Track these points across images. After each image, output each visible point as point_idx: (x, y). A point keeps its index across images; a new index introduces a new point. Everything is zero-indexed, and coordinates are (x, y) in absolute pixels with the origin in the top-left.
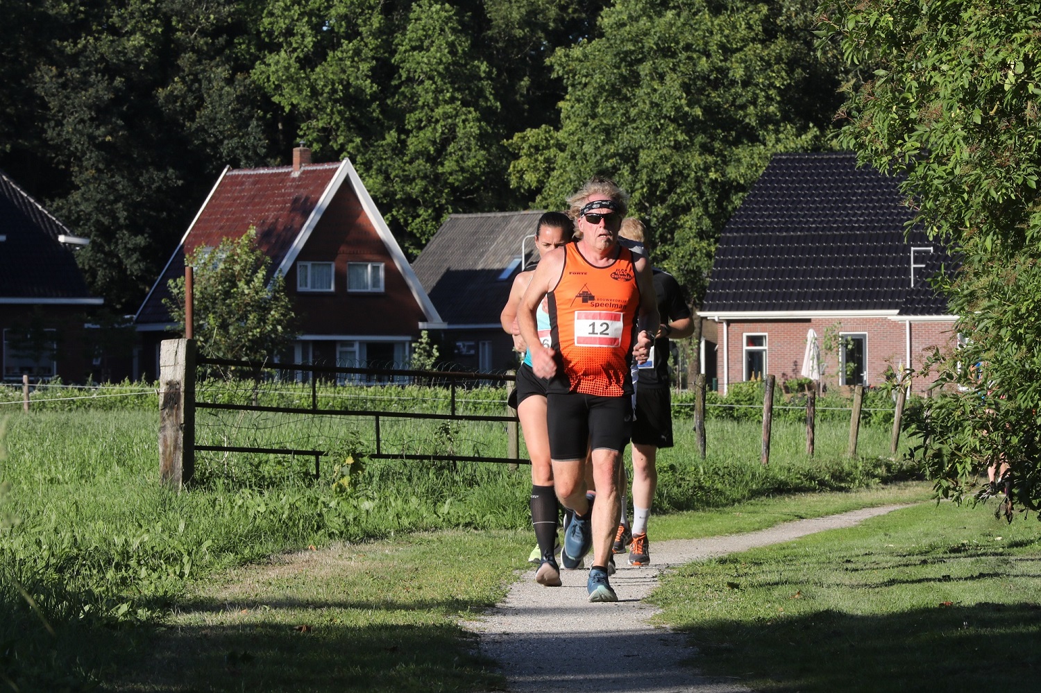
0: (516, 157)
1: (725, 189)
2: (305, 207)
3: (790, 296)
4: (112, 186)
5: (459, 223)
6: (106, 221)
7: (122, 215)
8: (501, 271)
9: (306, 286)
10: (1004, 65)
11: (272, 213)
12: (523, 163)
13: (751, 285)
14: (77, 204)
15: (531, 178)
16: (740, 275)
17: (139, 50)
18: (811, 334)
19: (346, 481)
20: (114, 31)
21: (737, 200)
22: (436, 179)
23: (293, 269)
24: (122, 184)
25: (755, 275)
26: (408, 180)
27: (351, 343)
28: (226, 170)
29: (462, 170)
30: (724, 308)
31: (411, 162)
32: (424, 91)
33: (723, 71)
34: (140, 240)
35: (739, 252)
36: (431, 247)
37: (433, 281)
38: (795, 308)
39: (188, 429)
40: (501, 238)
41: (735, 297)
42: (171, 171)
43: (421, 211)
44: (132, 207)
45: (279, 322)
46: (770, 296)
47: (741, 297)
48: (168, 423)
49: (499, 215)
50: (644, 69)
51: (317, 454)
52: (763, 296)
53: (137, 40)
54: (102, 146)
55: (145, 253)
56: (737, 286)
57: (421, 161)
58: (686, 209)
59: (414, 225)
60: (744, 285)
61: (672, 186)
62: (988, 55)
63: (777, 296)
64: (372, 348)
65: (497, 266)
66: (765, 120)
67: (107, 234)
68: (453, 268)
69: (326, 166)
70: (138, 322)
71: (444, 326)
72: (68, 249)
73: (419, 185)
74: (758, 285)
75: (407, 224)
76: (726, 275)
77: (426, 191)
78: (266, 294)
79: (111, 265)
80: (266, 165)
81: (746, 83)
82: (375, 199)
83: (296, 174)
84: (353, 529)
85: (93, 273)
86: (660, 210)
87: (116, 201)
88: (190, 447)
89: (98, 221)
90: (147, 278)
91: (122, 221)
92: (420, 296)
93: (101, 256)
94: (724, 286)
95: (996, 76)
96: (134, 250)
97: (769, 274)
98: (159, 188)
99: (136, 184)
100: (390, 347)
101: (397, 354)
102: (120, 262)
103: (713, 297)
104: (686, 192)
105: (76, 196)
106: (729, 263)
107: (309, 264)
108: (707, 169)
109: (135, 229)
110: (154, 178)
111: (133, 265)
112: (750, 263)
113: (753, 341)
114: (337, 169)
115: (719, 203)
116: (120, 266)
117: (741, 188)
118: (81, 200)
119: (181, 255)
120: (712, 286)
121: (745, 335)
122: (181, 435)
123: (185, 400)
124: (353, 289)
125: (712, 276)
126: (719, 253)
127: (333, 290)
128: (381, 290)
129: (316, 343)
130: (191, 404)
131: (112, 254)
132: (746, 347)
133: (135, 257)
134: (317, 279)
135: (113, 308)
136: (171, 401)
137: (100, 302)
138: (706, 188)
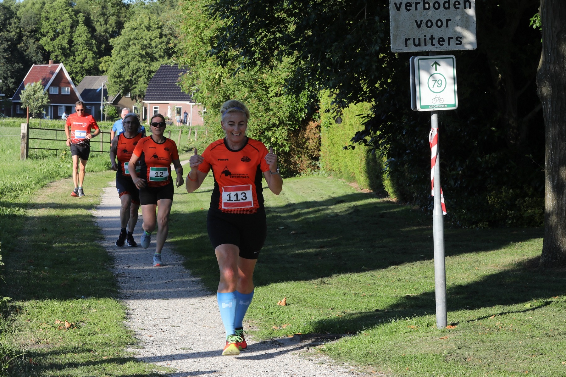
0: (101, 63)
1: (150, 72)
2: (52, 73)
3: (164, 98)
4: (7, 68)
5: (88, 78)
6: (5, 75)
7: (9, 74)
8: (97, 89)
9: (52, 92)
10: (216, 73)
11: (44, 75)
12: (103, 64)
13: (155, 95)
15: (104, 69)
16: (153, 92)
17: (14, 36)
18: (169, 107)
19: (63, 157)
20: (8, 31)
21: (153, 75)
22: (82, 67)
23: (49, 89)
24: (10, 67)
25: (156, 93)
26: (76, 68)
27: (62, 106)
28: (33, 65)
29: (89, 65)
30: (149, 100)
31: (76, 63)
32: (80, 47)
33: (150, 45)
34: (13, 80)
35: (153, 87)
36: (81, 83)
37: (81, 92)
38: (165, 100)
39: (27, 144)
40: (97, 82)
41: (151, 98)
42: (20, 64)
43: (79, 75)
44: (12, 72)
45: (46, 102)
46: (159, 98)
47: (153, 98)
48: (23, 142)
49: (97, 76)
50: (131, 43)
51: (57, 150)
52: (158, 98)
53: (14, 33)
54: (5, 58)
55: (14, 83)
56: (152, 95)
57: (79, 63)
58: (141, 77)
59: (77, 78)
60: (154, 95)
61: (137, 71)
62: (213, 71)
63: (161, 98)
64: (67, 107)
65: (96, 88)
66: (160, 56)
67: (5, 78)
68: (86, 88)
69: (57, 65)
70: (13, 100)
73: (79, 69)
74: (157, 95)
75: (75, 78)
76: (150, 92)
77: (80, 70)
79: (6, 86)
80: (42, 64)
81: (156, 47)
82: (69, 73)
83: (50, 66)
84: (66, 175)
85: (2, 87)
86: (135, 77)
87: (8, 71)
88: (28, 148)
89: (4, 76)
90: (14, 89)
91: (9, 76)
92: (78, 94)
93: (4, 83)
94: (149, 95)
95: (214, 75)
96: (12, 82)
97: (159, 93)
98: (17, 68)
99: (12, 67)
100: (71, 107)
101: (72, 108)
103: (146, 98)
104: (141, 73)
106: (150, 90)
107: (52, 87)
108: (146, 67)
109: (12, 78)
110: (16, 65)
111: (11, 86)
112: (155, 90)
113: (155, 108)
114: (58, 66)
115: (148, 75)
116: (9, 86)
117: (153, 72)
119: (23, 84)
120: (147, 95)
121: (154, 107)
122: (26, 145)
123: (27, 137)
124: (63, 93)
125: (147, 92)
126: (148, 87)
127: (58, 93)
128: (69, 93)
129: (54, 106)
130: (28, 138)
131: (7, 83)
132: (154, 110)
133: (12, 84)
134: (54, 91)
135: (7, 96)
136: (23, 137)
137: (4, 95)
138: (146, 71)
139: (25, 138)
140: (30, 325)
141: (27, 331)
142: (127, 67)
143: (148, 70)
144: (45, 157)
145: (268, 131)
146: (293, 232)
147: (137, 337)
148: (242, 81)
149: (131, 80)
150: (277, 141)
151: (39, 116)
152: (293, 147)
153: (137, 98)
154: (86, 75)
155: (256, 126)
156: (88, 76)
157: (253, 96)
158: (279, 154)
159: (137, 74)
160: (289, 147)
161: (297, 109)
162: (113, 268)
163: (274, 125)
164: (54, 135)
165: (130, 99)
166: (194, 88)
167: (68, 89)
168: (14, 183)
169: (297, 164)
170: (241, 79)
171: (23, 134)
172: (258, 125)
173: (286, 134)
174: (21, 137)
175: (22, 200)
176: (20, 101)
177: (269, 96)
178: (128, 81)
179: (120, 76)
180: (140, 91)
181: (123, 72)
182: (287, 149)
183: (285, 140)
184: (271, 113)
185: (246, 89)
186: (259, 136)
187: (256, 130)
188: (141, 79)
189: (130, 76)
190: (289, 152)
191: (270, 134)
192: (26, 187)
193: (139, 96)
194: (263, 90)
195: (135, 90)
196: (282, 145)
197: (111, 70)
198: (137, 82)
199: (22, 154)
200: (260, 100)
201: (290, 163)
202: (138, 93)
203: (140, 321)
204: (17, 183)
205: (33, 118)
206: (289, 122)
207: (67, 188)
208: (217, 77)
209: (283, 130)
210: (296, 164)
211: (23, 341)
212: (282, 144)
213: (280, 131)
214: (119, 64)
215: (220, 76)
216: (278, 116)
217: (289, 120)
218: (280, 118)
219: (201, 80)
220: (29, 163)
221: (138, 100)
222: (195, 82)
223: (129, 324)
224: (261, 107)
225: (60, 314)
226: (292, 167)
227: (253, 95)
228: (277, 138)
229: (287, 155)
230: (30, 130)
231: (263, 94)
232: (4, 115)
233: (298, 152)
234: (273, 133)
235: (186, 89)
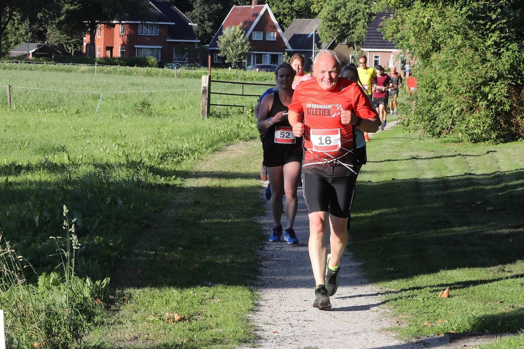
0: (313, 4)
1: (371, 15)
2: (256, 15)
4: (204, 9)
5: (297, 21)
6: (202, 18)
7: (206, 16)
8: (308, 35)
9: (254, 38)
10: (424, 17)
11: (246, 17)
12: (314, 6)
13: (376, 42)
14: (194, 13)
15: (316, 10)
16: (373, 39)
18: (392, 56)
19: (250, 115)
21: (374, 17)
22: (291, 9)
23: (251, 34)
24: (207, 9)
25: (377, 39)
26: (284, 9)
27: (266, 54)
28: (234, 6)
29: (298, 6)
30: (368, 48)
31: (285, 4)
34: (211, 24)
35: (373, 33)
36: (289, 28)
37: (290, 38)
38: (388, 48)
39: (209, 99)
40: (308, 26)
41: (371, 45)
42: (219, 5)
43: (287, 17)
44: (209, 15)
45: (247, 49)
46: (381, 45)
47: (373, 45)
48: (203, 98)
49: (308, 19)
51: (243, 107)
52: (379, 45)
55: (212, 27)
56: (372, 42)
57: (287, 3)
58: (360, 20)
59: (285, 21)
60: (374, 42)
61: (356, 14)
62: (420, 14)
63: (383, 45)
64: (272, 55)
65: (307, 33)
67: (202, 21)
68: (296, 33)
69: (261, 6)
70: (209, 47)
71: (292, 50)
72: (191, 26)
73: (287, 10)
74: (378, 42)
75: (283, 21)
76: (369, 39)
77: (289, 12)
78: (244, 41)
79: (203, 30)
80: (245, 5)
82: (275, 15)
83: (253, 8)
84: (247, 137)
85: (198, 32)
86: (352, 20)
87: (205, 13)
88: (209, 104)
89: (200, 18)
90: (212, 34)
91: (206, 18)
92: (286, 40)
93: (200, 27)
94: (368, 42)
95: (422, 19)
96: (209, 26)
97: (381, 39)
98: (216, 9)
99: (210, 8)
100: (277, 55)
101: (279, 57)
102: (206, 29)
103: (365, 45)
104: (360, 15)
105: (194, 11)
106: (370, 36)
107: (256, 32)
108: (366, 8)
109: (210, 20)
110: (215, 6)
111: (209, 30)
112: (376, 36)
113: (376, 57)
114: (263, 7)
115: (369, 19)
116: (206, 31)
117: (374, 15)
118: (196, 12)
119: (222, 29)
120: (366, 42)
121: (374, 55)
122: (207, 101)
123: (208, 92)
124: (267, 39)
125: (366, 39)
126: (368, 32)
127: (262, 39)
128: (275, 40)
129: (257, 54)
130: (210, 93)
131: (203, 27)
132: (374, 59)
133: (210, 28)
134: (258, 36)
135: (203, 43)
136: (204, 92)
137: (199, 41)
138: (365, 14)
139: (206, 92)
140: (135, 317)
141: (129, 324)
142: (343, 9)
143: (367, 13)
144: (227, 115)
145: (484, 86)
146: (490, 208)
147: (258, 333)
148: (454, 26)
149: (348, 24)
150: (495, 98)
151: (240, 66)
152: (515, 105)
153: (355, 45)
154: (297, 18)
155: (470, 80)
156: (299, 20)
157: (467, 45)
158: (498, 114)
159: (356, 17)
160: (510, 106)
161: (520, 61)
162: (261, 249)
163: (492, 79)
164: (241, 90)
165: (347, 46)
166: (399, 35)
167: (274, 34)
168: (180, 146)
169: (520, 126)
170: (453, 24)
171: (204, 87)
172: (473, 79)
173: (506, 90)
174: (202, 92)
175: (184, 167)
176: (217, 49)
177: (487, 44)
178: (344, 25)
179: (335, 19)
180: (358, 37)
181: (339, 15)
182: (507, 108)
183: (504, 96)
184: (489, 64)
185: (460, 37)
186: (474, 92)
187: (470, 84)
188: (360, 23)
189: (347, 19)
190: (510, 111)
191: (487, 89)
192: (193, 152)
193: (358, 43)
194: (479, 37)
195: (353, 35)
196: (501, 103)
197: (324, 13)
198: (355, 26)
199: (203, 112)
200: (476, 50)
201: (511, 125)
202: (356, 40)
203: (269, 314)
204: (185, 146)
205: (232, 68)
206: (510, 76)
207: (242, 152)
208: (425, 21)
209: (503, 85)
210: (518, 126)
211: (119, 336)
212: (501, 101)
213: (499, 86)
214: (333, 5)
215: (429, 21)
216: (496, 69)
217: (509, 73)
218: (498, 71)
219: (406, 26)
220: (209, 122)
221: (356, 48)
222: (400, 28)
223: (255, 317)
224: (476, 57)
225: (175, 304)
226: (513, 129)
227: (467, 43)
228: (495, 95)
229: (508, 115)
230: (212, 83)
231: (479, 43)
232: (199, 65)
233: (520, 111)
234: (491, 88)
235: (390, 36)
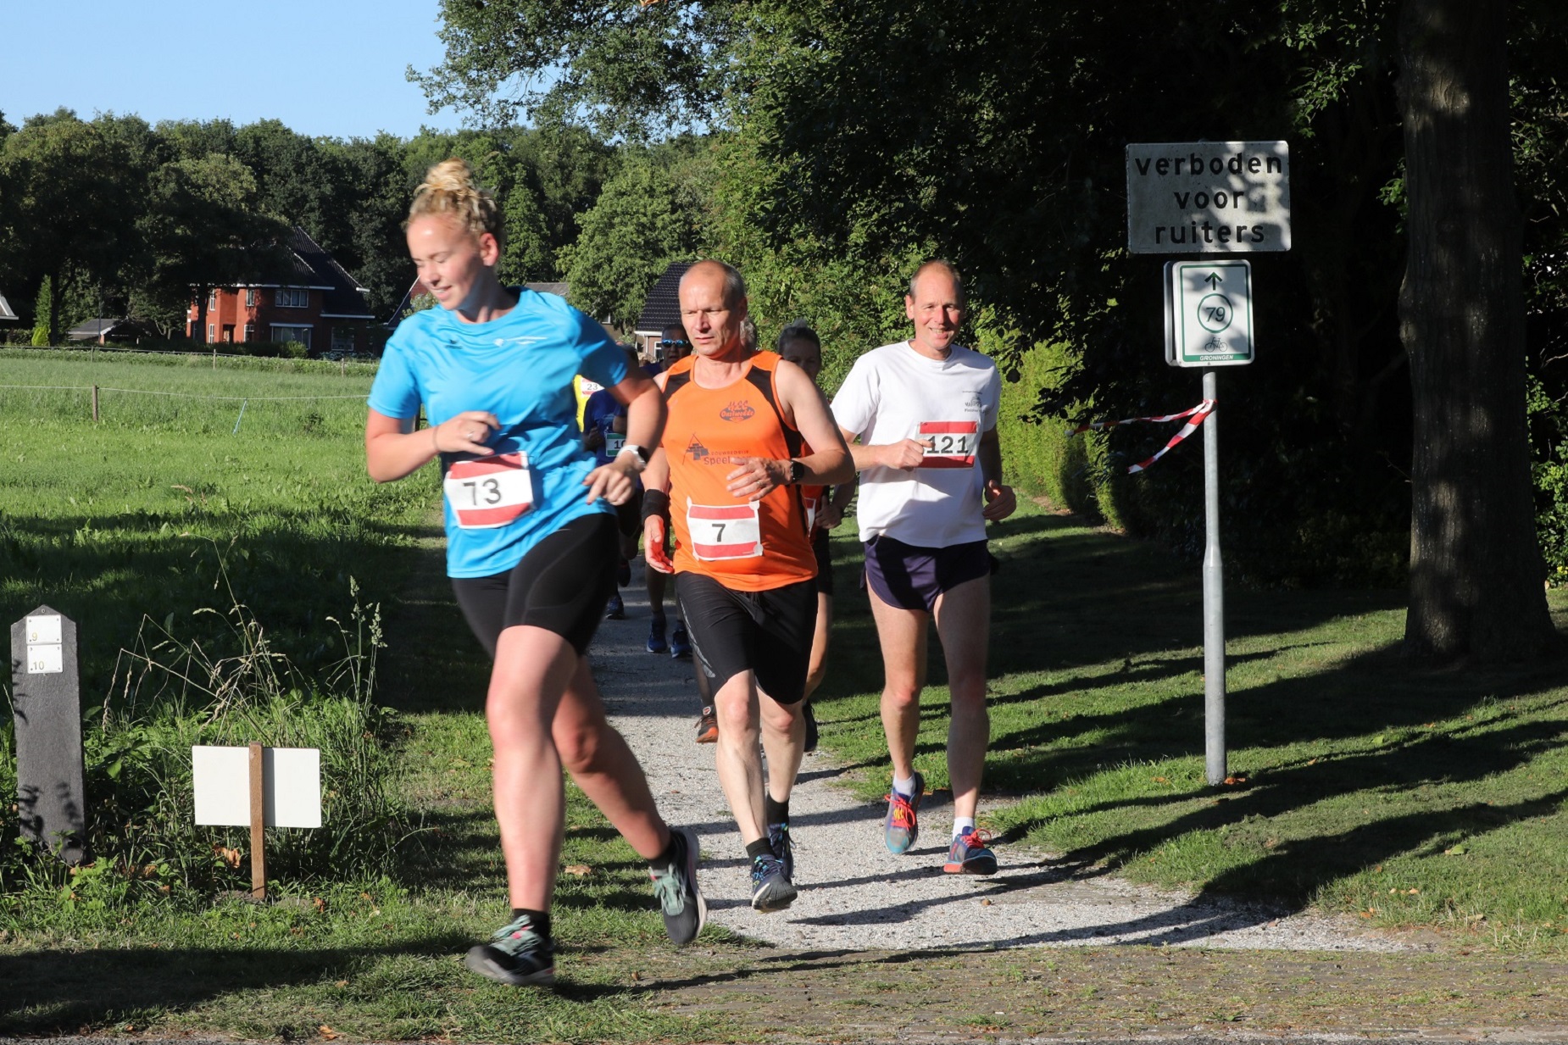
0: (557, 258)
1: (651, 277)
4: (379, 265)
6: (376, 280)
7: (383, 277)
12: (560, 260)
14: (365, 271)
15: (563, 268)
16: (654, 315)
17: (393, 206)
20: (383, 197)
21: (656, 281)
22: (521, 265)
24: (384, 264)
29: (532, 261)
30: (647, 330)
33: (653, 224)
34: (391, 289)
35: (655, 305)
41: (652, 325)
44: (388, 274)
49: (548, 284)
50: (617, 220)
53: (392, 200)
54: (377, 247)
55: (392, 294)
56: (653, 320)
58: (633, 285)
60: (656, 320)
61: (627, 275)
66: (671, 248)
67: (377, 285)
72: (359, 292)
76: (648, 315)
77: (516, 270)
79: (378, 299)
81: (664, 228)
85: (371, 304)
86: (621, 285)
87: (380, 273)
89: (373, 281)
90: (392, 305)
91: (383, 281)
93: (373, 294)
94: (648, 321)
95: (777, 286)
96: (388, 293)
99: (390, 264)
102: (382, 297)
103: (642, 325)
104: (633, 277)
105: (365, 268)
106: (651, 311)
108: (644, 266)
109: (388, 284)
111: (387, 300)
115: (648, 282)
116: (381, 300)
117: (657, 277)
119: (409, 298)
120: (643, 320)
125: (643, 315)
126: (647, 305)
131: (379, 294)
133: (389, 296)
135: (377, 320)
137: (372, 317)
138: (643, 275)
140: (432, 761)
142: (606, 267)
143: (646, 274)
148: (830, 297)
149: (614, 291)
153: (625, 325)
154: (529, 281)
159: (627, 280)
177: (882, 327)
178: (607, 292)
179: (593, 283)
180: (630, 313)
181: (600, 276)
185: (839, 314)
188: (634, 291)
189: (612, 284)
193: (629, 322)
195: (621, 309)
197: (577, 271)
198: (625, 294)
202: (626, 316)
208: (783, 289)
214: (591, 261)
215: (789, 288)
221: (626, 329)
227: (851, 324)
231: (870, 323)
